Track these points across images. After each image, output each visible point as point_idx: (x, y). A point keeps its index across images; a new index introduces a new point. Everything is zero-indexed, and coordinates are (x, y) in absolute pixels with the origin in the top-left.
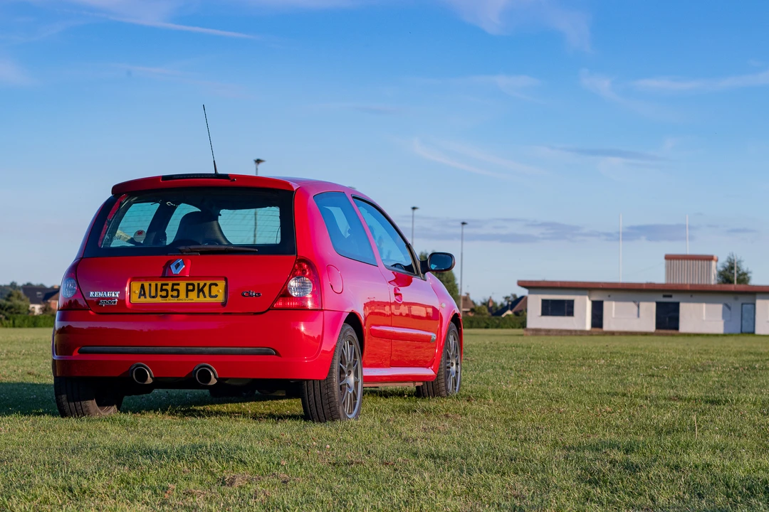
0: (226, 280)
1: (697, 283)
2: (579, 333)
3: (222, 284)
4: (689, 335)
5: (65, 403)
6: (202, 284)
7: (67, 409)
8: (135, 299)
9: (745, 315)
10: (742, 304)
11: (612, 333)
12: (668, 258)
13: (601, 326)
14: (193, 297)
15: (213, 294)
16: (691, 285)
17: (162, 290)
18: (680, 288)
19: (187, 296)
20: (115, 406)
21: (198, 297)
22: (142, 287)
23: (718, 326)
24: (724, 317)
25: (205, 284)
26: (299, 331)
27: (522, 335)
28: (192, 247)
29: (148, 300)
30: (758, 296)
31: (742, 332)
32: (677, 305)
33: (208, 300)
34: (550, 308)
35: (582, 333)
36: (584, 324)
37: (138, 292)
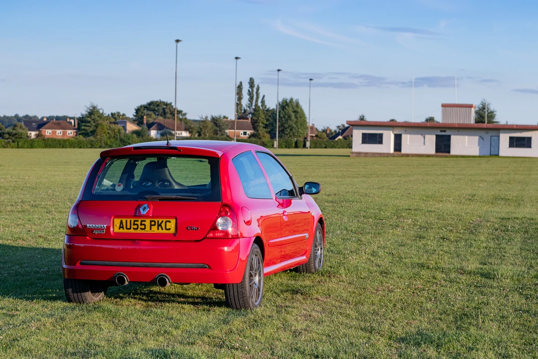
0: (176, 219)
1: (462, 123)
2: (386, 155)
3: (173, 221)
4: (457, 156)
5: (71, 294)
6: (160, 221)
7: (72, 298)
8: (117, 230)
9: (493, 143)
10: (491, 136)
11: (407, 155)
12: (444, 106)
13: (400, 150)
14: (155, 229)
15: (167, 228)
16: (458, 124)
17: (134, 224)
18: (451, 126)
19: (151, 229)
20: (103, 293)
21: (158, 229)
22: (121, 222)
23: (475, 151)
24: (479, 144)
25: (162, 221)
26: (223, 250)
27: (349, 156)
28: (154, 196)
29: (125, 231)
30: (501, 131)
31: (490, 155)
32: (449, 136)
33: (165, 231)
34: (367, 139)
35: (388, 155)
36: (389, 149)
37: (118, 225)
